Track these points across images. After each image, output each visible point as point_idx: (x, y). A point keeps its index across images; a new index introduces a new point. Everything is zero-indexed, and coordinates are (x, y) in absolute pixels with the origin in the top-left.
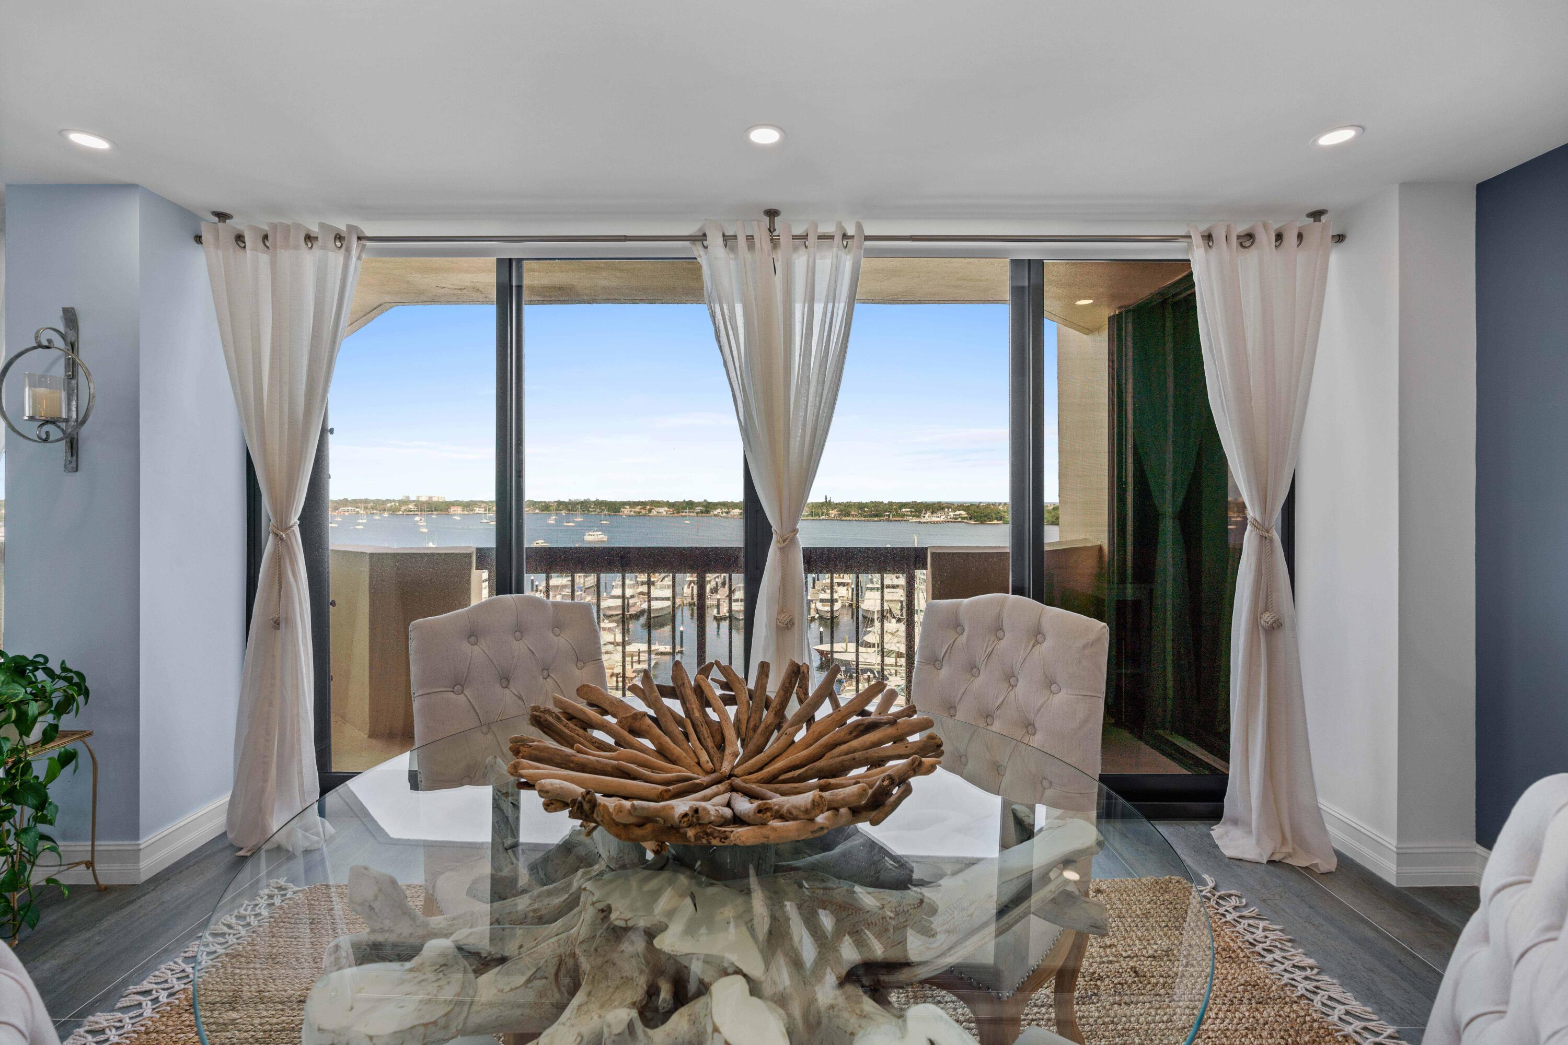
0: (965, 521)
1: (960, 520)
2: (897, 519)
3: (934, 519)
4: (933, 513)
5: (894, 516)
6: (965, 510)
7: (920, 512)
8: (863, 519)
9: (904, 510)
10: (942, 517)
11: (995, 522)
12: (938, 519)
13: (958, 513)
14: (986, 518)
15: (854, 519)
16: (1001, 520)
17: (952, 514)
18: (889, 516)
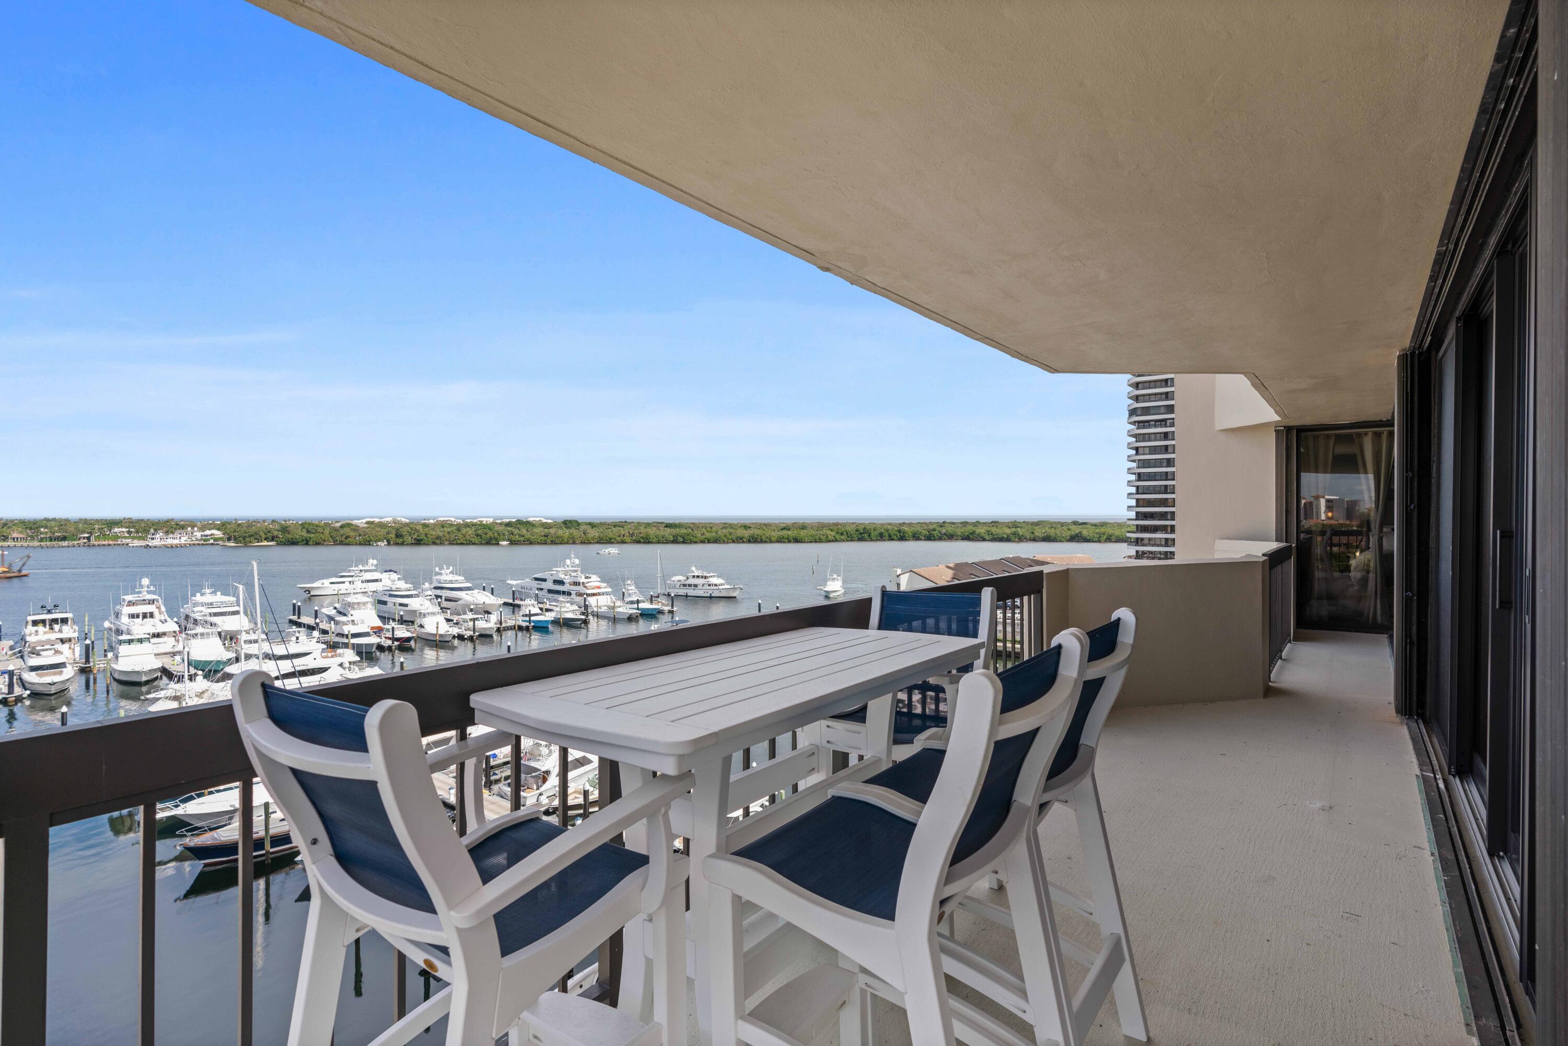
0: (220, 543)
1: (212, 541)
2: (106, 543)
3: (170, 541)
4: (167, 533)
5: (98, 538)
6: (219, 529)
7: (146, 531)
8: (36, 543)
9: (116, 530)
10: (183, 539)
11: (265, 543)
12: (176, 542)
13: (208, 532)
14: (252, 539)
15: (18, 544)
16: (272, 540)
17: (198, 534)
18: (89, 538)
